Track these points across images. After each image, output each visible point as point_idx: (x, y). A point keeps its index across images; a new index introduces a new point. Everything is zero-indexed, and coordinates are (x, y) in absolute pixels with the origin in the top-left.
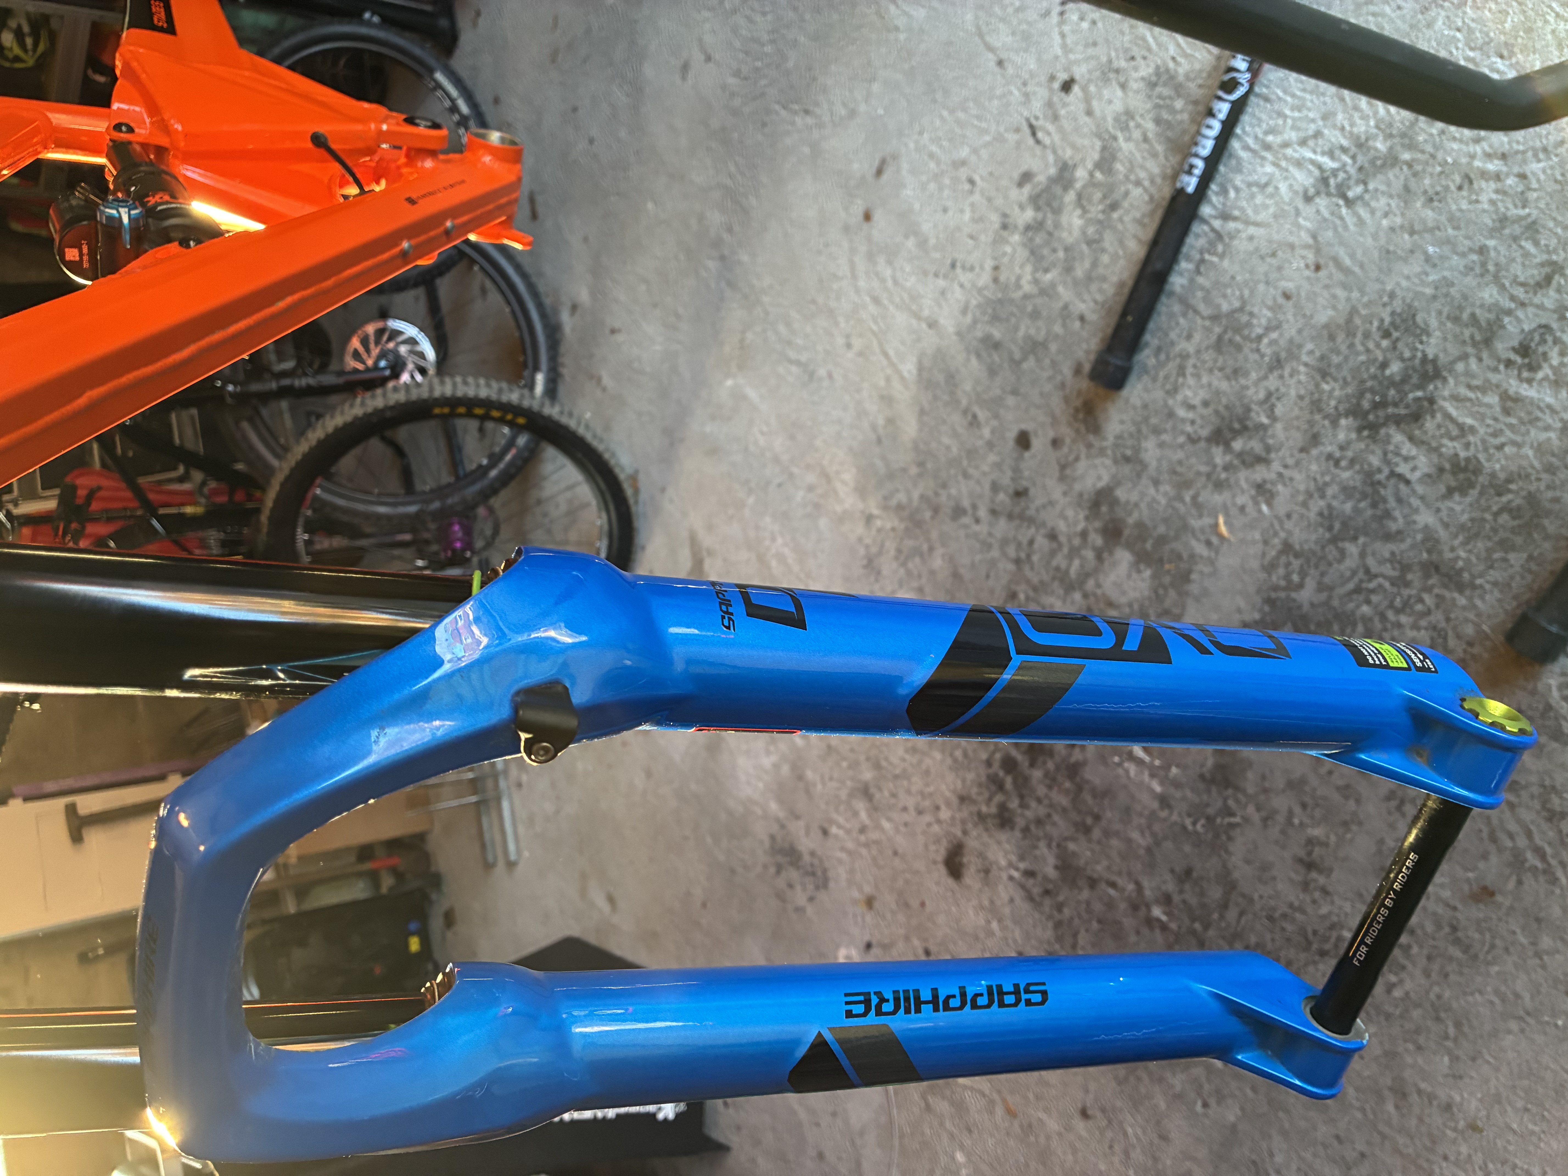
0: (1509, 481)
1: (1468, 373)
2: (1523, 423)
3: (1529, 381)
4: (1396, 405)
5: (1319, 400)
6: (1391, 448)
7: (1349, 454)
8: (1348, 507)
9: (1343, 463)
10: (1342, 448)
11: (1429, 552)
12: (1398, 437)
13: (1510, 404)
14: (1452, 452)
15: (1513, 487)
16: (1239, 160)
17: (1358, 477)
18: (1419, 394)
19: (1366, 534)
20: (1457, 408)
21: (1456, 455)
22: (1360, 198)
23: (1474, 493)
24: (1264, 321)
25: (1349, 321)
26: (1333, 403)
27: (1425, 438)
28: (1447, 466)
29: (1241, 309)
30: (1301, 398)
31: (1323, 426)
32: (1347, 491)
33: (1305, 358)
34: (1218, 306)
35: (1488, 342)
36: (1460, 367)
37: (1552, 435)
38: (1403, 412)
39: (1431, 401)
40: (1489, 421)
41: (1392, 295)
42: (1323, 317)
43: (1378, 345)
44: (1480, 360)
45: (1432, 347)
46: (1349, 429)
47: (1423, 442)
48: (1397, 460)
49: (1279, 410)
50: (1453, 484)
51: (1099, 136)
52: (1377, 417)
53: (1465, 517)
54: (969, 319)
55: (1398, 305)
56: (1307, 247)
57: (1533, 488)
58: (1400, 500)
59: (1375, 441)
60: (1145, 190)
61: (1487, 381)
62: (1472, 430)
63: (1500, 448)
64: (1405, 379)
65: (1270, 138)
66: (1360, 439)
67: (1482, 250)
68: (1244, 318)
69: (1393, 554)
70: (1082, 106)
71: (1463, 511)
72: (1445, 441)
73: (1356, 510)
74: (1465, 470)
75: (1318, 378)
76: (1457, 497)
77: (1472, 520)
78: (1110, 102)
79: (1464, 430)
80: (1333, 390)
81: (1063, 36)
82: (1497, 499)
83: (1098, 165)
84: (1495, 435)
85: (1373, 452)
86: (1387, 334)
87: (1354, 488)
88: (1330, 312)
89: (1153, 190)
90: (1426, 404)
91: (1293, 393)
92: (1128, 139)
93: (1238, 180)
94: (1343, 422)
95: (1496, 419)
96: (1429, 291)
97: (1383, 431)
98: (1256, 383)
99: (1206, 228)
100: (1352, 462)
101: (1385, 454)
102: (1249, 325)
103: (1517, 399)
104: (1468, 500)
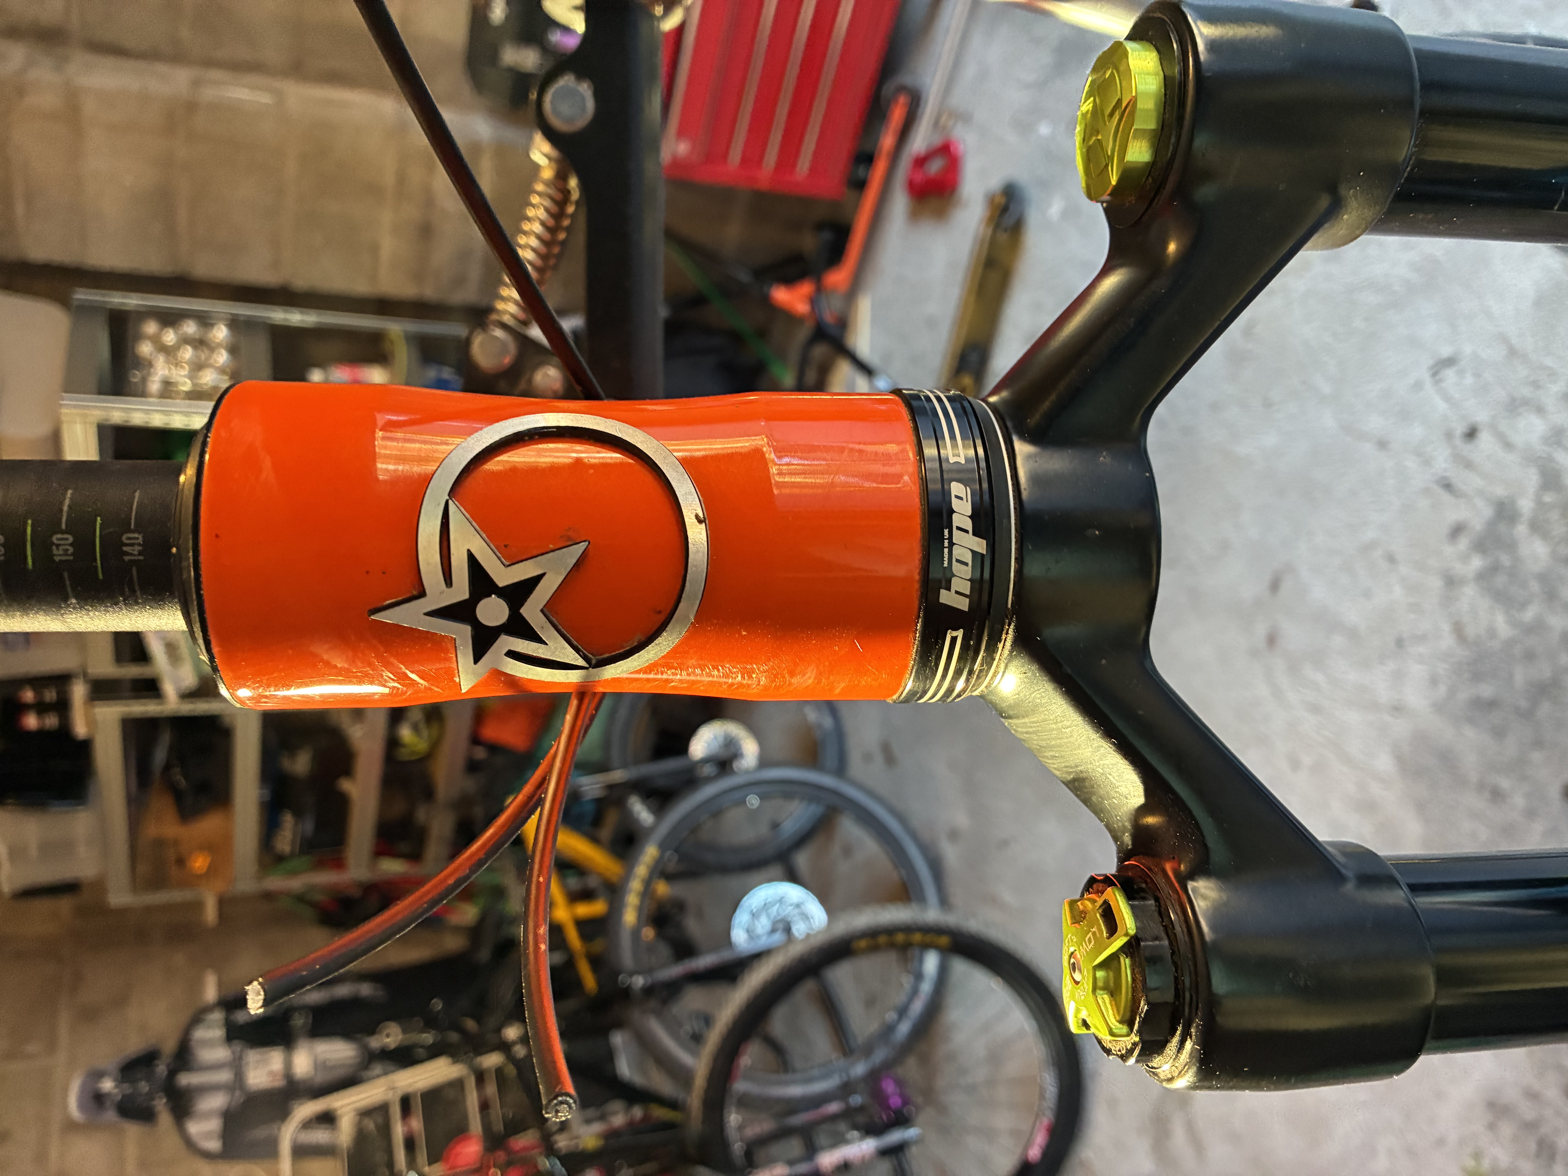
51: (1533, 462)
54: (1442, 690)
70: (1497, 445)
78: (1530, 429)
81: (1447, 396)
83: (1544, 488)
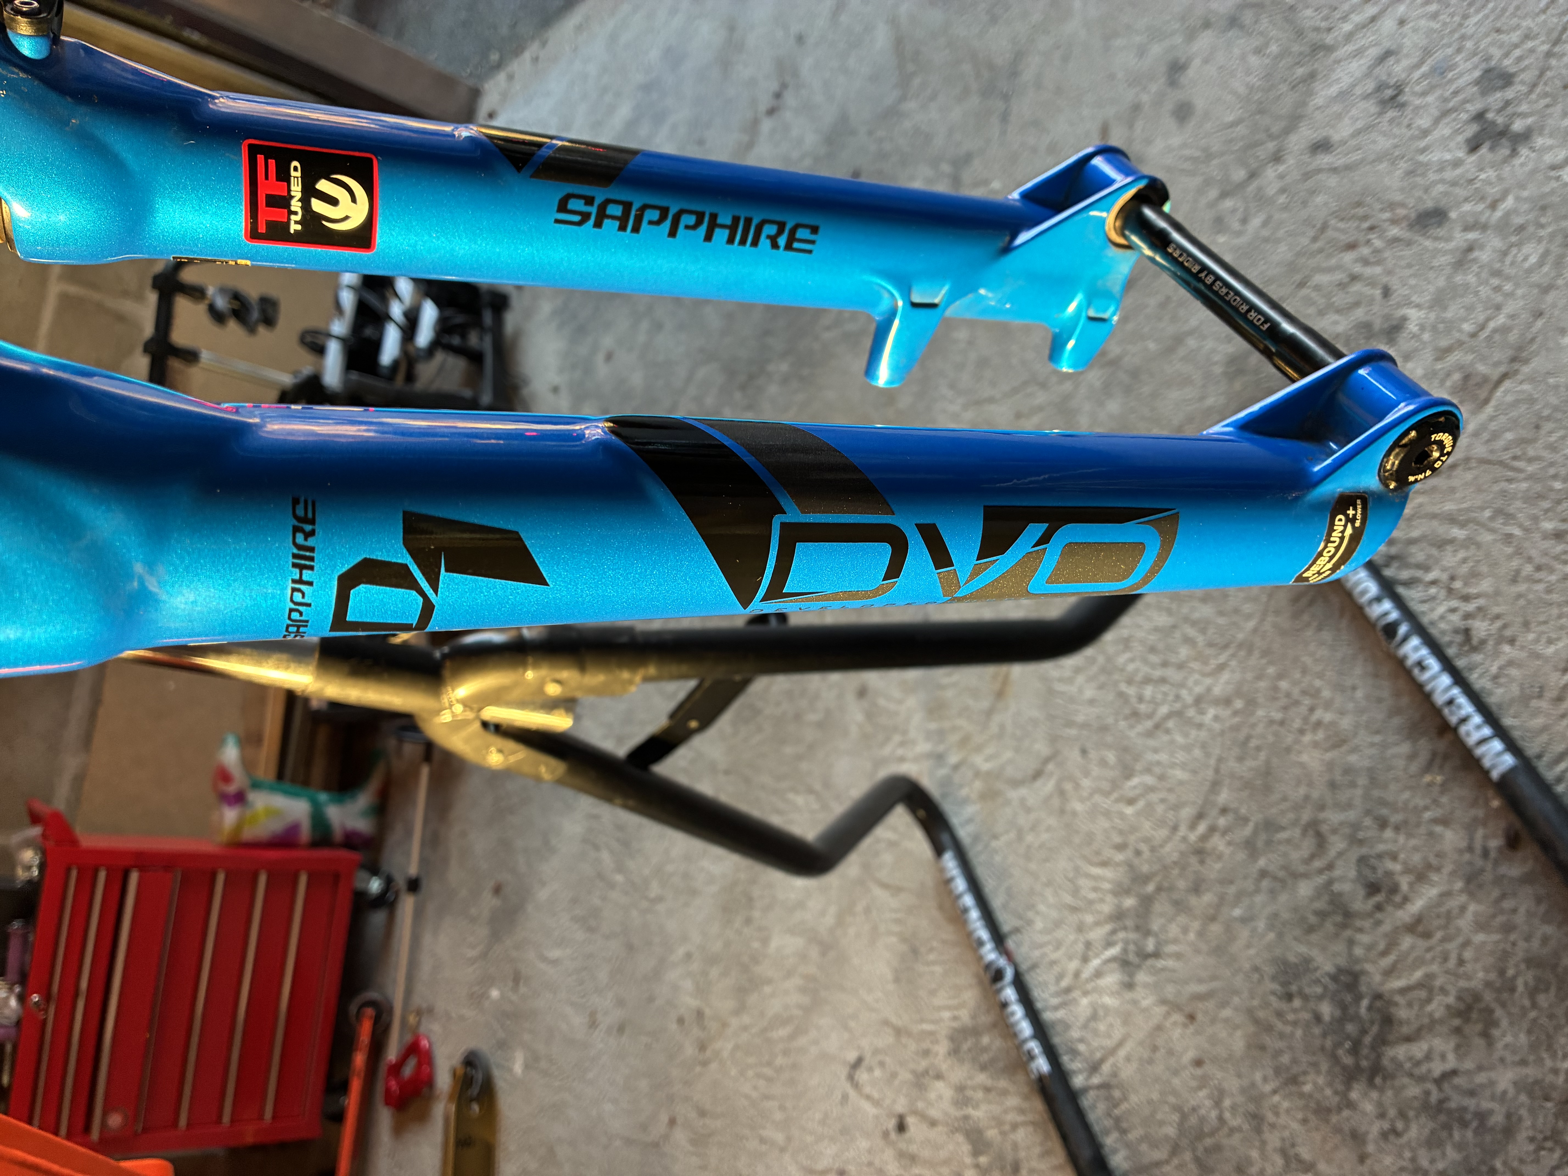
0: (1502, 972)
1: (1370, 948)
2: (1445, 927)
3: (1406, 899)
4: (1364, 1032)
5: (1318, 1103)
6: (1408, 1065)
7: (1392, 1112)
8: (1452, 1154)
9: (1400, 1125)
10: (1382, 1115)
11: (1547, 1098)
12: (1400, 1052)
13: (1420, 929)
14: (1442, 1009)
15: (1511, 972)
16: (1061, 1021)
17: (1423, 1119)
18: (1365, 1003)
19: (1494, 1154)
20: (1399, 978)
21: (1448, 1007)
22: (1159, 944)
23: (1499, 1013)
24: (1208, 1103)
25: (1256, 1022)
26: (1328, 1092)
27: (1415, 1026)
28: (1457, 1022)
29: (1184, 1117)
30: (1305, 1121)
31: (1348, 1119)
32: (1433, 1142)
33: (1268, 1088)
34: (1167, 1138)
35: (1348, 915)
36: (1358, 951)
37: (1472, 908)
38: (1375, 1029)
39: (1378, 996)
40: (1428, 956)
41: (1256, 969)
42: (1238, 1043)
43: (1295, 1011)
44: (1361, 930)
45: (1325, 964)
46: (1365, 1095)
47: (1420, 1030)
48: (1424, 1069)
49: (1305, 1153)
50: (1479, 1027)
51: (956, 1130)
52: (1367, 1058)
53: (1523, 1038)
55: (1269, 970)
56: (1167, 1015)
57: (1520, 954)
58: (1472, 1093)
59: (1393, 1077)
60: (1025, 1124)
61: (1386, 935)
62: (1430, 977)
63: (1461, 962)
64: (1344, 1007)
65: (1064, 984)
66: (1381, 1090)
67: (1263, 874)
68: (1193, 1120)
69: (1532, 1139)
70: (924, 1127)
71: (1516, 1036)
72: (1429, 1008)
73: (1460, 1147)
74: (1469, 1008)
75: (1293, 1088)
76: (1496, 1032)
77: (1529, 1032)
78: (940, 1097)
79: (1425, 984)
80: (1315, 1084)
81: (868, 1098)
82: (1517, 995)
83: (976, 1153)
84: (1445, 959)
85: (1404, 1087)
86: (1289, 997)
87: (1433, 1132)
88: (1239, 1033)
89: (1030, 1117)
90: (1378, 1004)
91: (1295, 1126)
92: (976, 1107)
93: (1075, 1034)
94: (1354, 1095)
95: (1429, 949)
96: (1271, 936)
97: (1385, 1062)
98: (1264, 1156)
99: (1092, 1094)
100: (1402, 1115)
101: (1411, 1075)
102: (1202, 1120)
103: (1419, 920)
104: (1504, 1023)
